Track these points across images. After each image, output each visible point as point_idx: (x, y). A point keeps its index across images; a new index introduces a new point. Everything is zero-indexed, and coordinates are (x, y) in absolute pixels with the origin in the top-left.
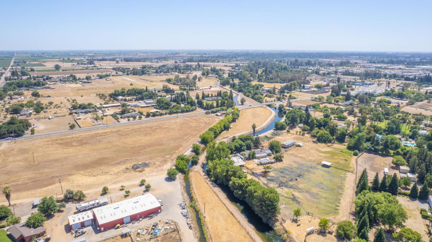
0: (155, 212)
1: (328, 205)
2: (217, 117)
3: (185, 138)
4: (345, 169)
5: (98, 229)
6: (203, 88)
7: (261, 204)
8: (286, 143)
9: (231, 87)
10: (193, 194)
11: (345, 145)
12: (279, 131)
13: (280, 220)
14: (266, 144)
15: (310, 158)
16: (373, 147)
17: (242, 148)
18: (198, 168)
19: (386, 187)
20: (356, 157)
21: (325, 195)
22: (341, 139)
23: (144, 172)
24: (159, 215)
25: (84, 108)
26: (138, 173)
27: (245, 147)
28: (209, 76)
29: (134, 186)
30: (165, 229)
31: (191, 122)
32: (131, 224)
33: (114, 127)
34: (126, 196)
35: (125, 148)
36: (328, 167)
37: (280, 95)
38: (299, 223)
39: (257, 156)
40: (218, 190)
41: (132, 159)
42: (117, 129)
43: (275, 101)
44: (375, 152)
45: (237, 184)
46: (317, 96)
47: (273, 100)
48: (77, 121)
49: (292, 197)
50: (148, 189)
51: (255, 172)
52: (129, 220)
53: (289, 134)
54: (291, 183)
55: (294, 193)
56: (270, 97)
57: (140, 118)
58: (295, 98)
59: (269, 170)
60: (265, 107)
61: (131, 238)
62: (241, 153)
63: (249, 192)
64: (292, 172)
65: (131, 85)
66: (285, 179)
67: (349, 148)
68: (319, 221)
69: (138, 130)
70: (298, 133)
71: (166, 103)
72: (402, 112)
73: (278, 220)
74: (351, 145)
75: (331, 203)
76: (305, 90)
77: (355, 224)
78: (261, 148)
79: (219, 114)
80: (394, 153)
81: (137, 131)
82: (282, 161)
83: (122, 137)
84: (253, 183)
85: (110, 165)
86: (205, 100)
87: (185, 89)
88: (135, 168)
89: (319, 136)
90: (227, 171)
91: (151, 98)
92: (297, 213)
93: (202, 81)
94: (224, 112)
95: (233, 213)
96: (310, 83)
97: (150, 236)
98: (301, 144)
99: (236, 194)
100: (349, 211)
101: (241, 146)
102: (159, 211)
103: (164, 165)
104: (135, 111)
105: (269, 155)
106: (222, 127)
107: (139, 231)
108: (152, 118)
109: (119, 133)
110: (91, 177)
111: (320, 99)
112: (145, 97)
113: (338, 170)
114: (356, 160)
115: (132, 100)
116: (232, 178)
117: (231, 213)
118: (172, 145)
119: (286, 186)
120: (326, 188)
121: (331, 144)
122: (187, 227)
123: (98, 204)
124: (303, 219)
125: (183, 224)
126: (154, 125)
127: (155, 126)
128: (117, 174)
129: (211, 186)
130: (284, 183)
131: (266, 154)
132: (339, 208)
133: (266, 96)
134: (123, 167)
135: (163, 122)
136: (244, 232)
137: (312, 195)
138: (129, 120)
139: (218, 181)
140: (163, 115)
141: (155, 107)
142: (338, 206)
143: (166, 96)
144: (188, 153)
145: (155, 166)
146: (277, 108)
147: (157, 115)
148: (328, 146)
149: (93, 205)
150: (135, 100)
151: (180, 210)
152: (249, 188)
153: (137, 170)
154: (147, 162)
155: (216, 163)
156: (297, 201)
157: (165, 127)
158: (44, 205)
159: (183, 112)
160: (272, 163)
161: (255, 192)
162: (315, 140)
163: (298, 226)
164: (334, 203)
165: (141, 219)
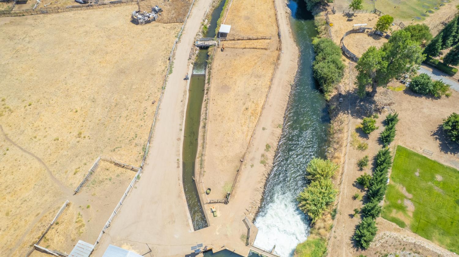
1: (417, 8)
13: (329, 10)
38: (353, 18)
73: (326, 10)
100: (444, 20)
124: (363, 15)
132: (431, 14)
163: (348, 20)
164: (428, 7)
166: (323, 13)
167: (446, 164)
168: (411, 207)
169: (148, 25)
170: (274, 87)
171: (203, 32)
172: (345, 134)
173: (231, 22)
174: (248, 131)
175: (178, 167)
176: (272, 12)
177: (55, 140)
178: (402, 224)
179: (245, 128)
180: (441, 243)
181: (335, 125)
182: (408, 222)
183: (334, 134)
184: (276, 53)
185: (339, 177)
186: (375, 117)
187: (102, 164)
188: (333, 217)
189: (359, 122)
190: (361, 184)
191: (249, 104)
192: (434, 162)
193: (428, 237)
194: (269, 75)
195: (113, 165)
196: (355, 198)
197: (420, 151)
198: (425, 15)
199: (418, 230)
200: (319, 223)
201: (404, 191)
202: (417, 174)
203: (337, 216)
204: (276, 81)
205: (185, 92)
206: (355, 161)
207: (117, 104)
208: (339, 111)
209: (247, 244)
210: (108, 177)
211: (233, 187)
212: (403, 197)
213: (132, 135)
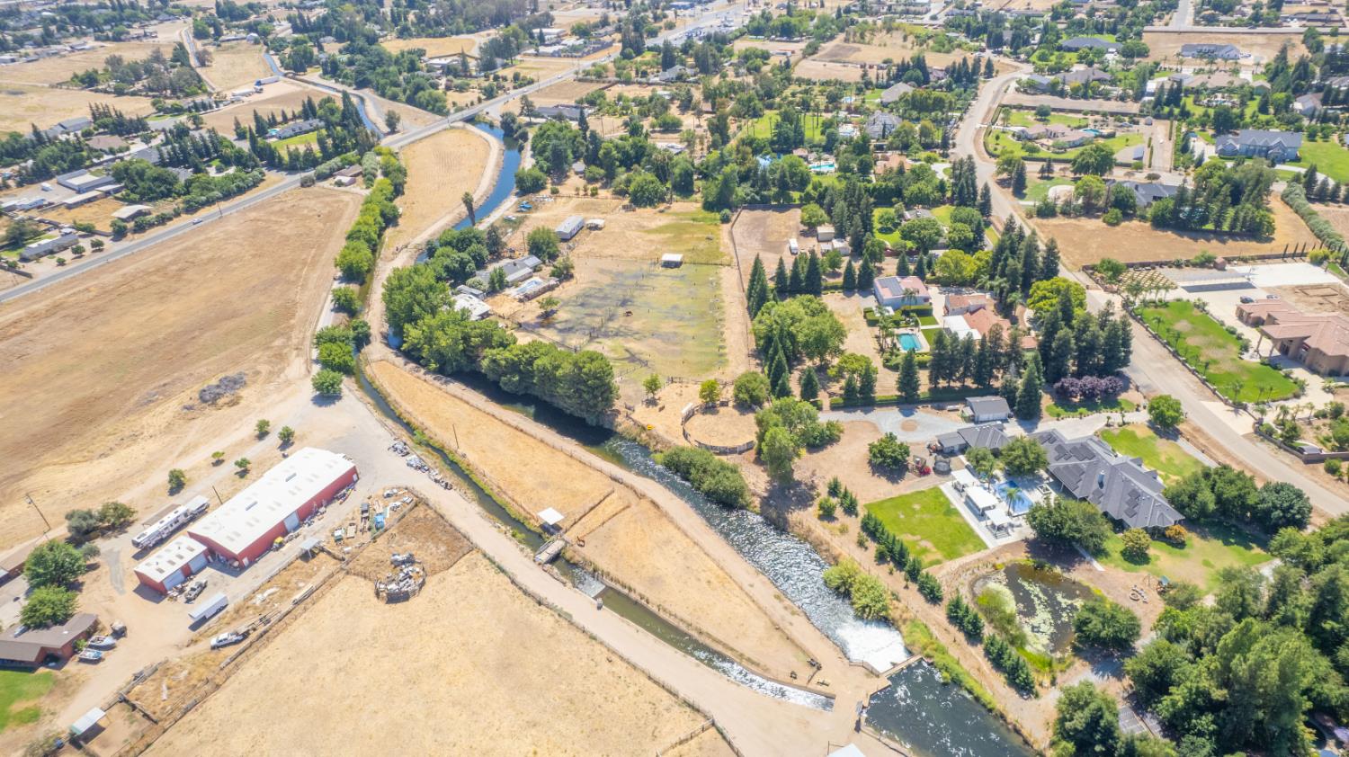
0: (347, 482)
1: (703, 350)
2: (342, 188)
3: (292, 277)
4: (712, 260)
5: (236, 564)
6: (237, 92)
7: (577, 390)
8: (566, 227)
9: (325, 73)
10: (407, 416)
11: (696, 201)
12: (532, 197)
13: (623, 410)
14: (515, 240)
15: (631, 254)
16: (757, 193)
17: (467, 269)
18: (377, 350)
19: (801, 281)
20: (726, 227)
21: (690, 332)
22: (684, 188)
23: (243, 402)
24: (357, 486)
26: (226, 411)
27: (472, 265)
28: (223, 38)
29: (242, 444)
30: (392, 509)
31: (276, 222)
32: (306, 528)
33: (27, 297)
34: (243, 474)
35: (131, 352)
36: (677, 265)
37: (487, 77)
38: (661, 404)
39: (509, 278)
40: (456, 388)
41: (180, 379)
42: (48, 302)
43: (480, 100)
44: (764, 204)
45: (503, 363)
46: (586, 63)
47: (476, 100)
49: (628, 355)
50: (287, 439)
51: (522, 321)
52: (295, 520)
53: (559, 200)
54: (613, 325)
55: (628, 346)
56: (461, 89)
57: (97, 246)
58: (531, 82)
59: (554, 308)
60: (463, 128)
61: (329, 553)
62: (470, 281)
63: (540, 372)
64: (605, 298)
66: (598, 319)
67: (709, 206)
68: (699, 388)
69: (123, 289)
70: (582, 193)
71: (155, 179)
72: (798, 80)
73: (618, 412)
74: (710, 199)
75: (707, 344)
76: (550, 50)
77: (762, 374)
78: (508, 254)
79: (345, 179)
80: (801, 199)
81: (124, 294)
82: (572, 276)
83: (86, 324)
84: (541, 351)
85: (127, 414)
86: (272, 137)
87: (178, 111)
88: (209, 398)
89: (635, 192)
90: (466, 338)
91: (76, 165)
92: (653, 386)
93: (214, 64)
94: (357, 169)
95: (521, 426)
96: (553, 20)
97: (368, 535)
98: (600, 222)
99: (505, 384)
100: (745, 351)
101: (463, 264)
102: (355, 477)
103: (284, 369)
104: (56, 226)
105: (536, 269)
106: (380, 219)
107: (337, 533)
108: (139, 238)
109: (64, 313)
110: (95, 462)
111: (599, 75)
112: (55, 163)
113: (699, 268)
114: (731, 233)
115: (7, 187)
116: (488, 352)
117: (516, 428)
118: (267, 308)
119: (606, 335)
120: (688, 316)
121: (665, 205)
122: (439, 489)
123: (186, 515)
124: (666, 393)
125: (424, 484)
126: (167, 260)
127: (170, 263)
128: (169, 428)
129: (437, 383)
130: (599, 329)
131: (528, 269)
132: (726, 351)
133: (448, 88)
134: (172, 407)
135: (189, 243)
136: (562, 457)
137: (666, 338)
138: (61, 263)
139: (448, 369)
140: (170, 219)
141: (119, 195)
142: (721, 347)
143: (128, 149)
144: (327, 319)
145: (261, 379)
146: (497, 123)
147: (151, 225)
148: (661, 212)
149: (176, 522)
150: (20, 185)
151: (400, 460)
152: (538, 362)
153: (221, 401)
154: (232, 373)
155: (430, 327)
156: (639, 360)
157: (205, 257)
158: (45, 568)
159: (227, 195)
160: (551, 288)
161: (557, 368)
162: (626, 202)
163: (660, 410)
164: (713, 343)
165: (322, 510)
166: (620, 419)
167: (908, 492)
168: (929, 545)
169: (429, 588)
170: (699, 540)
172: (817, 531)
174: (742, 600)
178: (938, 562)
179: (736, 600)
180: (970, 552)
182: (939, 556)
184: (645, 504)
185: (861, 569)
186: (818, 495)
188: (898, 600)
189: (813, 510)
190: (881, 558)
191: (703, 576)
192: (900, 497)
193: (960, 555)
194: (675, 531)
195: (679, 747)
196: (891, 573)
197: (883, 497)
198: (722, 356)
199: (952, 554)
200: (894, 614)
201: (912, 537)
202: (902, 516)
203: (899, 596)
204: (691, 532)
206: (854, 546)
207: (572, 702)
208: (783, 515)
209: (878, 676)
211: (804, 652)
212: (917, 542)
213: (648, 708)
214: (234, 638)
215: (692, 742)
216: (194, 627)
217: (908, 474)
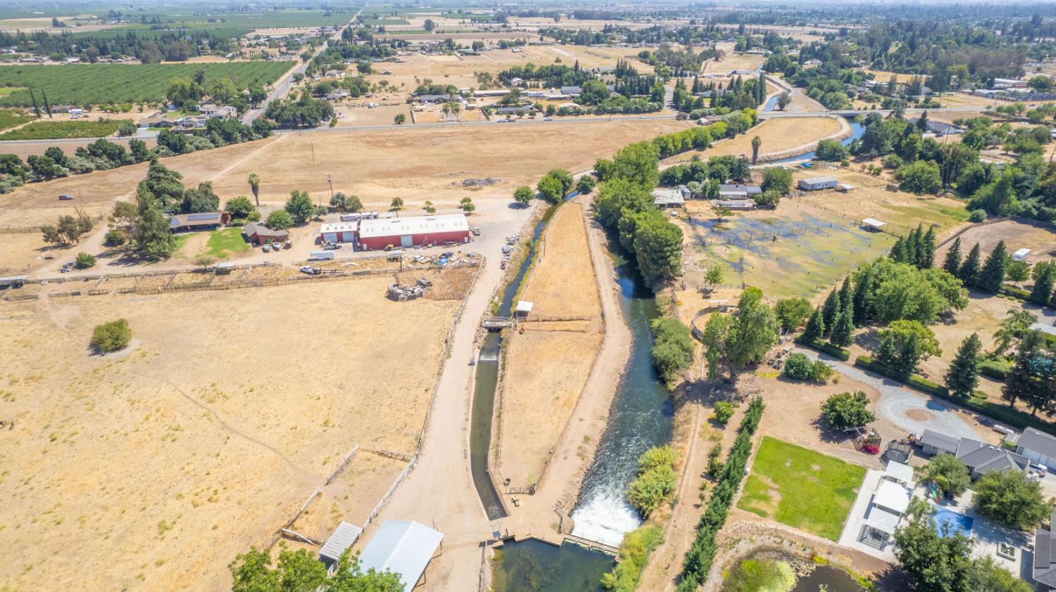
5: (359, 244)
6: (714, 73)
8: (811, 180)
9: (785, 76)
10: (545, 231)
11: (966, 201)
12: (822, 163)
13: (677, 285)
15: (846, 213)
17: (696, 176)
18: (587, 200)
20: (969, 224)
21: (813, 269)
22: (968, 190)
23: (479, 191)
24: (461, 245)
25: (436, 93)
26: (467, 191)
28: (750, 51)
29: (449, 206)
30: (460, 262)
31: (633, 129)
32: (412, 249)
33: (474, 126)
39: (722, 193)
40: (596, 232)
41: (471, 172)
42: (477, 130)
44: (1039, 220)
45: (629, 222)
47: (870, 107)
48: (415, 115)
50: (469, 212)
51: (695, 217)
52: (410, 240)
56: (869, 100)
57: (532, 115)
60: (835, 119)
61: (402, 263)
62: (689, 184)
65: (558, 61)
67: (972, 207)
69: (515, 134)
70: (866, 171)
71: (599, 94)
73: (672, 285)
74: (980, 201)
76: (986, 92)
79: (704, 121)
82: (772, 208)
83: (477, 142)
85: (430, 177)
86: (698, 95)
88: (468, 184)
91: (578, 84)
93: (724, 62)
94: (720, 117)
95: (597, 263)
97: (430, 266)
98: (852, 188)
99: (622, 239)
101: (697, 172)
105: (752, 196)
107: (419, 258)
108: (556, 117)
109: (476, 135)
110: (387, 188)
111: (1011, 112)
112: (568, 81)
114: (966, 229)
115: (538, 87)
117: (593, 263)
121: (931, 196)
122: (498, 266)
125: (494, 260)
128: (434, 188)
129: (590, 226)
131: (745, 193)
134: (450, 181)
135: (574, 126)
138: (508, 118)
140: (583, 114)
141: (575, 99)
144: (582, 175)
145: (504, 186)
147: (570, 114)
148: (920, 199)
149: (366, 216)
150: (544, 87)
151: (504, 244)
153: (470, 187)
154: (495, 179)
157: (571, 133)
158: (293, 203)
159: (626, 111)
160: (745, 209)
162: (896, 185)
163: (704, 298)
164: (821, 282)
165: (430, 245)
166: (667, 290)
167: (826, 454)
168: (776, 497)
169: (412, 302)
170: (596, 375)
171: (493, 312)
172: (693, 425)
173: (533, 299)
174: (559, 422)
175: (466, 458)
176: (594, 288)
177: (291, 429)
178: (763, 514)
179: (555, 419)
180: (810, 530)
181: (680, 417)
182: (771, 511)
183: (678, 426)
184: (598, 337)
185: (682, 469)
186: (735, 406)
187: (361, 454)
188: (672, 507)
189: (711, 413)
190: (711, 474)
191: (560, 393)
192: (812, 452)
193: (795, 525)
194: (588, 361)
195: (376, 455)
196: (703, 489)
197: (794, 442)
198: (815, 292)
199: (788, 519)
200: (654, 514)
201: (769, 482)
202: (788, 464)
203: (677, 507)
204: (597, 369)
205: (470, 378)
206: (704, 452)
207: (375, 392)
208: (686, 400)
209: (560, 532)
210: (371, 467)
211: (541, 478)
212: (767, 488)
213: (400, 424)
214: (310, 270)
215: (386, 459)
216: (309, 260)
217: (849, 442)
